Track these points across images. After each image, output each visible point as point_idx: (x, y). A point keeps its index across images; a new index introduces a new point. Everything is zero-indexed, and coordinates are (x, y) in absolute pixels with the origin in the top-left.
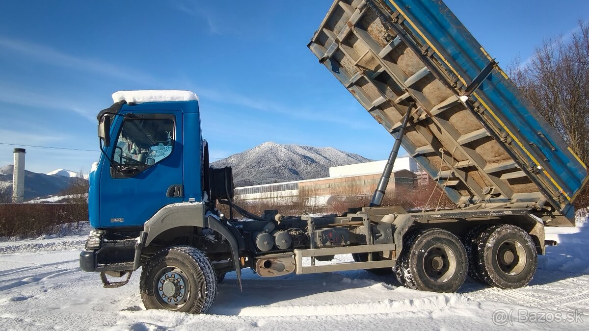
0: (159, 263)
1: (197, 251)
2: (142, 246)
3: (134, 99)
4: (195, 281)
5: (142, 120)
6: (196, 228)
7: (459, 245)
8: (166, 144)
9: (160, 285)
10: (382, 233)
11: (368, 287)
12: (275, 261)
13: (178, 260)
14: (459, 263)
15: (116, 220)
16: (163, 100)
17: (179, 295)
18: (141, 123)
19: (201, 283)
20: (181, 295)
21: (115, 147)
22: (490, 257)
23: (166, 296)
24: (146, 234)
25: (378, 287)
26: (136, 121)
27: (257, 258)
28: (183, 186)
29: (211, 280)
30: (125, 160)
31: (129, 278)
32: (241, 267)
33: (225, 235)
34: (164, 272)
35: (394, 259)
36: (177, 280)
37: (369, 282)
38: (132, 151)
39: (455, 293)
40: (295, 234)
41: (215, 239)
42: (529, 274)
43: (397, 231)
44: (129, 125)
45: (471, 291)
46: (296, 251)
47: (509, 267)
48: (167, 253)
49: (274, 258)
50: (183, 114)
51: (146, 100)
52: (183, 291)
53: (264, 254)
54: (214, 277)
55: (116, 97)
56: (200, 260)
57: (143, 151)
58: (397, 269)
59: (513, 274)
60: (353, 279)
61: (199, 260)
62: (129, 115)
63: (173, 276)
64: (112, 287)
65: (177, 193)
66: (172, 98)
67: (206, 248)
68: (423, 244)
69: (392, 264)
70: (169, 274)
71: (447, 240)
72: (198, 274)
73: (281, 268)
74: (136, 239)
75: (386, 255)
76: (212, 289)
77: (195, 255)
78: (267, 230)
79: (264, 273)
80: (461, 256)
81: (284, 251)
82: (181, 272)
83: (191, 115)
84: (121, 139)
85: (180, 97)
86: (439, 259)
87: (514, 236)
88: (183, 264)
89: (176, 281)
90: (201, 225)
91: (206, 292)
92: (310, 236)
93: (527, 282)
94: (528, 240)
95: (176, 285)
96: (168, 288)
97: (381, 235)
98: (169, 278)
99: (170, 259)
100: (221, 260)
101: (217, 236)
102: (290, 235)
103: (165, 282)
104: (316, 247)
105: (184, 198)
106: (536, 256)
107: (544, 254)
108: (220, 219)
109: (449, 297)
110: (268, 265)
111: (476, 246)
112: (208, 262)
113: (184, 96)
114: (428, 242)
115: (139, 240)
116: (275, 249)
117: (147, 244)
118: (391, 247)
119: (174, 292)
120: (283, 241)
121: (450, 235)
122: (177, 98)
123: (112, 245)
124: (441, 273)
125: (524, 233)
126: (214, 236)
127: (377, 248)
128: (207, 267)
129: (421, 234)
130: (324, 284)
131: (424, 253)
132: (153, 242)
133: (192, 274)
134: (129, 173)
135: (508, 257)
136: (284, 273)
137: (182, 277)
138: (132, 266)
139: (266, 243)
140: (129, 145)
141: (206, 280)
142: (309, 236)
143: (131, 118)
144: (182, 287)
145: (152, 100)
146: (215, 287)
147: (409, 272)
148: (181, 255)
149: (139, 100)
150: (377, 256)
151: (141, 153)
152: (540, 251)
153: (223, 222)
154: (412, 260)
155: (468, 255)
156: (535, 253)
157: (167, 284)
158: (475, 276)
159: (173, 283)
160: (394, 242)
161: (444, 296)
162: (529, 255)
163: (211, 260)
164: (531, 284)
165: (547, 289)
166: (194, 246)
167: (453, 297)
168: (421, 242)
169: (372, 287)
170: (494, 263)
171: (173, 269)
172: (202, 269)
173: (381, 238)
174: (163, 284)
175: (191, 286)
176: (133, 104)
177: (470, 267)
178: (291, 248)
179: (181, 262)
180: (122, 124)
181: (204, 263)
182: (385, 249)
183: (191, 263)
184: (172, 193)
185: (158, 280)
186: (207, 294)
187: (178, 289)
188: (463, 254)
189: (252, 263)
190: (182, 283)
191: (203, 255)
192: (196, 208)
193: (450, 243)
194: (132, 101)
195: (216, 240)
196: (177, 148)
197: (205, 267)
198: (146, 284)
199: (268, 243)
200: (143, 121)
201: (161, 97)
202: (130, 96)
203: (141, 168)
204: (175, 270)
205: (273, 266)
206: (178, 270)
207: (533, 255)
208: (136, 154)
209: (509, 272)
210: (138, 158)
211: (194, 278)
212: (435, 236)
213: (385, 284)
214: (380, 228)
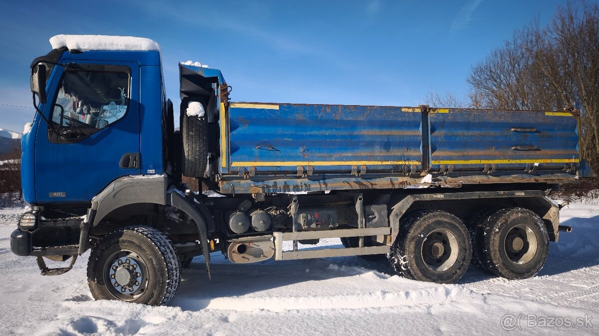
0: (110, 246)
1: (157, 233)
2: (89, 226)
3: (78, 45)
4: (154, 268)
5: (89, 72)
6: (156, 205)
7: (463, 229)
8: (119, 103)
9: (112, 272)
10: (376, 214)
11: (358, 276)
12: (251, 245)
13: (134, 243)
14: (462, 250)
15: (55, 194)
16: (114, 48)
17: (135, 284)
18: (87, 75)
19: (162, 270)
20: (137, 283)
21: (54, 104)
22: (497, 243)
23: (119, 285)
24: (94, 212)
25: (370, 276)
26: (81, 74)
27: (230, 241)
28: (140, 155)
29: (174, 267)
30: (68, 122)
31: (73, 262)
32: (210, 251)
33: (191, 214)
34: (117, 257)
35: (389, 244)
36: (133, 266)
37: (359, 270)
38: (78, 110)
39: (457, 285)
40: (275, 214)
41: (180, 218)
42: (539, 262)
43: (393, 213)
44: (72, 77)
45: (474, 281)
46: (276, 234)
47: (518, 255)
48: (121, 234)
49: (251, 242)
50: (140, 66)
51: (94, 48)
52: (139, 279)
53: (238, 237)
54: (177, 263)
55: (55, 42)
56: (161, 243)
57: (93, 111)
58: (391, 255)
59: (521, 263)
60: (340, 265)
61: (159, 244)
62: (71, 66)
63: (128, 261)
64: (52, 274)
65: (133, 163)
66: (126, 46)
67: (169, 229)
68: (422, 228)
69: (386, 250)
70: (123, 259)
71: (450, 224)
72: (159, 260)
73: (259, 254)
74: (82, 217)
75: (380, 240)
76: (175, 278)
77: (155, 237)
78: (242, 209)
79: (238, 259)
80: (464, 242)
81: (261, 234)
82: (137, 256)
83: (150, 69)
84: (62, 95)
85: (137, 46)
86: (439, 245)
87: (524, 220)
88: (139, 248)
89: (131, 268)
90: (162, 202)
91: (167, 281)
92: (293, 216)
93: (536, 272)
94: (540, 225)
95: (131, 272)
96: (121, 276)
97: (375, 217)
98: (122, 263)
99: (124, 241)
100: (186, 243)
101: (183, 215)
102: (270, 215)
103: (118, 269)
104: (299, 229)
105: (142, 171)
106: (548, 244)
107: (557, 240)
108: (186, 196)
109: (450, 289)
110: (242, 249)
111: (482, 230)
112: (170, 246)
113: (141, 44)
114: (429, 225)
115: (85, 218)
116: (251, 231)
117: (95, 224)
118: (386, 231)
119: (128, 281)
120: (261, 222)
121: (453, 219)
122: (133, 46)
123: (51, 224)
124: (441, 261)
125: (537, 218)
126: (178, 215)
127: (370, 232)
128: (168, 251)
129: (420, 216)
130: (307, 270)
131: (424, 238)
132: (104, 220)
133: (151, 259)
134: (71, 137)
135: (517, 244)
136: (262, 259)
137: (138, 263)
138: (77, 251)
139: (240, 224)
140: (74, 103)
141: (167, 267)
142: (291, 216)
143: (74, 69)
144: (139, 275)
145: (101, 48)
146: (178, 275)
147: (405, 260)
148: (138, 238)
149: (84, 46)
150: (370, 241)
151: (90, 114)
152: (552, 238)
153: (189, 199)
154: (410, 246)
155: (472, 241)
156: (548, 240)
157: (120, 270)
158: (479, 264)
159: (128, 270)
160: (389, 226)
161: (445, 287)
162: (541, 243)
163: (173, 243)
164: (540, 274)
165: (557, 280)
166: (154, 226)
167: (454, 288)
168: (420, 226)
169: (362, 275)
170: (501, 250)
171: (128, 253)
172: (163, 254)
173: (375, 220)
174: (115, 271)
175: (150, 273)
176: (77, 52)
177: (473, 254)
178: (270, 231)
179: (137, 245)
180: (63, 76)
181: (166, 247)
182: (379, 233)
183: (150, 246)
184: (126, 163)
185: (110, 266)
186: (168, 283)
187: (134, 276)
188: (466, 240)
189: (223, 247)
190: (138, 270)
191: (163, 237)
192: (156, 182)
193: (453, 228)
194: (75, 48)
195: (181, 220)
196: (135, 110)
197: (166, 251)
198: (94, 271)
199: (242, 225)
200: (91, 73)
201: (112, 44)
202: (73, 42)
203: (86, 132)
204: (131, 254)
205: (248, 250)
206: (133, 255)
207: (544, 242)
208: (84, 114)
209: (517, 260)
210: (87, 119)
211: (153, 264)
212: (436, 219)
213: (378, 273)
214: (374, 209)
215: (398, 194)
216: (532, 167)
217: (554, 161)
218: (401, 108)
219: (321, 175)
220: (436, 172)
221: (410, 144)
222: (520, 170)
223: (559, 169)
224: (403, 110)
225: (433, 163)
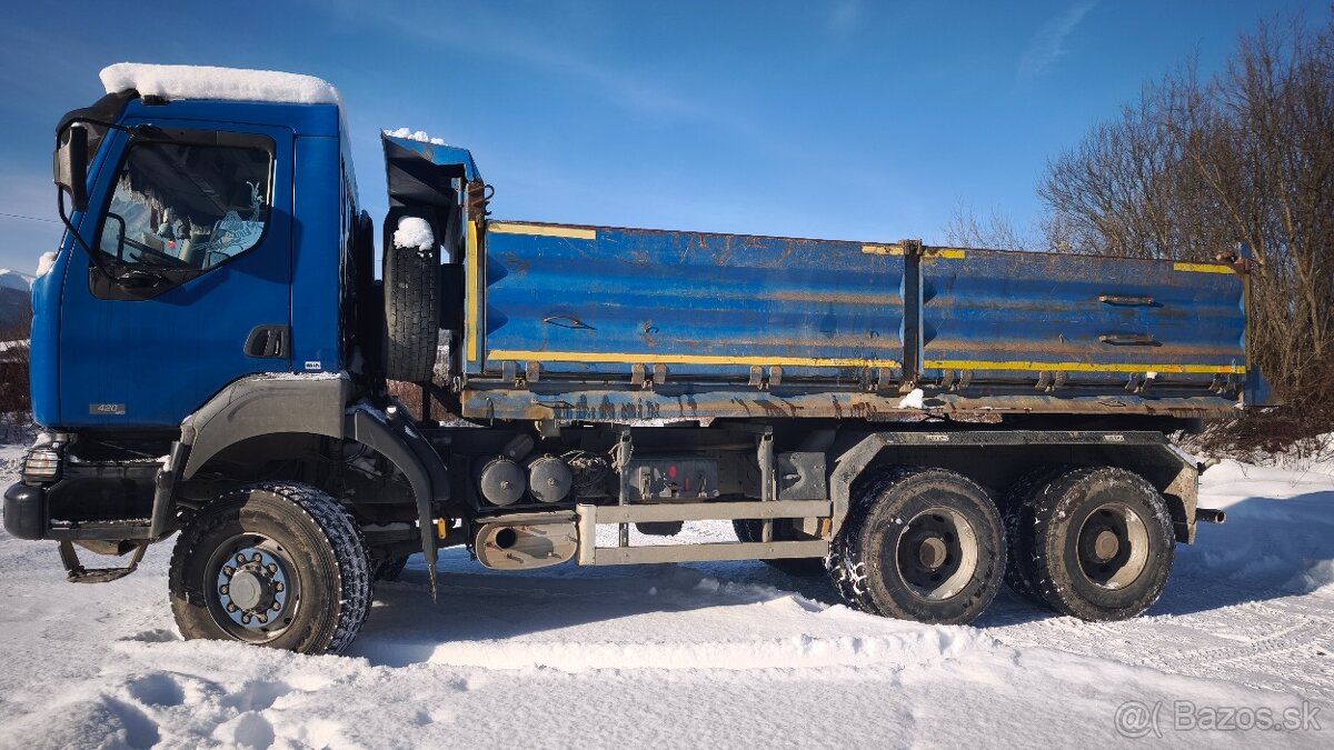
0: (220, 523)
1: (323, 498)
2: (174, 478)
3: (160, 87)
4: (313, 574)
5: (184, 145)
6: (325, 440)
7: (989, 511)
9: (222, 580)
10: (801, 472)
11: (759, 604)
12: (528, 531)
13: (271, 519)
14: (986, 553)
15: (103, 408)
16: (240, 95)
17: (271, 607)
18: (180, 153)
19: (329, 577)
20: (276, 606)
21: (104, 213)
22: (1061, 543)
23: (236, 608)
24: (186, 449)
25: (784, 605)
26: (167, 149)
27: (480, 521)
28: (290, 329)
29: (357, 572)
31: (139, 558)
32: (439, 543)
33: (402, 464)
34: (235, 549)
35: (828, 538)
36: (267, 568)
37: (762, 592)
38: (161, 228)
39: (966, 627)
40: (583, 466)
41: (376, 469)
42: (1152, 585)
43: (837, 470)
44: (147, 156)
45: (1010, 622)
46: (581, 509)
47: (1107, 569)
48: (244, 499)
49: (526, 524)
50: (295, 136)
51: (195, 93)
52: (281, 597)
53: (498, 512)
54: (364, 565)
55: (112, 79)
56: (329, 521)
57: (195, 232)
58: (834, 562)
59: (1111, 585)
60: (723, 582)
61: (325, 521)
62: (144, 131)
63: (257, 558)
64: (91, 580)
65: (276, 347)
66: (266, 91)
67: (352, 492)
68: (900, 504)
69: (821, 550)
70: (248, 552)
71: (961, 497)
72: (323, 557)
73: (544, 549)
74: (159, 460)
75: (810, 528)
76: (358, 594)
77: (317, 508)
78: (513, 453)
79: (498, 559)
80: (990, 537)
81: (551, 508)
82: (279, 549)
83: (318, 142)
84: (123, 194)
85: (289, 92)
86: (937, 544)
87: (1121, 494)
88: (282, 529)
89: (264, 571)
90: (334, 431)
91: (341, 602)
92: (620, 470)
93: (1144, 607)
94: (1156, 506)
95: (263, 580)
96: (242, 589)
97: (798, 479)
98: (245, 562)
99: (249, 515)
100: (390, 523)
101: (382, 464)
102: (571, 469)
103: (236, 574)
104: (634, 500)
105: (293, 363)
106: (1173, 547)
107: (1192, 541)
108: (387, 420)
109: (950, 635)
110: (507, 539)
111: (1031, 514)
112: (350, 527)
113: (299, 88)
114: (913, 500)
115: (166, 462)
116: (528, 501)
117: (188, 474)
118: (822, 508)
119: (256, 600)
120: (550, 482)
121: (968, 487)
122: (282, 93)
123: (93, 472)
124: (939, 577)
125: (1149, 490)
126: (373, 462)
127: (787, 509)
128: (346, 538)
129: (897, 479)
130: (653, 591)
131: (902, 526)
132: (206, 469)
133: (307, 554)
134: (141, 285)
135: (1105, 545)
136: (550, 562)
137: (280, 561)
138: (147, 531)
139: (504, 484)
140: (154, 213)
141: (342, 571)
142: (619, 473)
143: (151, 138)
144: (279, 587)
145: (211, 94)
146: (366, 589)
147: (859, 572)
148: (278, 507)
149: (174, 89)
150: (787, 529)
152: (1182, 535)
153: (394, 427)
154: (872, 543)
155: (1009, 537)
156: (1171, 539)
157: (240, 577)
158: (1024, 586)
159: (257, 575)
160: (828, 498)
161: (938, 632)
162: (1156, 545)
163: (359, 520)
164: (1154, 611)
165: (1188, 625)
166: (318, 485)
167: (959, 634)
168: (893, 500)
169: (768, 603)
170: (1068, 557)
171: (259, 540)
172: (333, 543)
173: (798, 485)
174: (230, 577)
175: (305, 582)
176: (157, 101)
177: (1010, 566)
178: (569, 500)
179: (278, 524)
180: (127, 152)
181: (341, 529)
182: (808, 513)
183: (305, 526)
184: (259, 346)
185: (218, 567)
186: (343, 605)
187: (269, 592)
188: (995, 535)
189: (467, 535)
190: (279, 577)
191: (337, 508)
192: (322, 388)
193: (966, 506)
194: (154, 92)
195: (380, 474)
196: (282, 229)
197: (340, 537)
198: (184, 576)
199: (509, 486)
200: (188, 148)
201: (236, 87)
202: (149, 78)
203: (173, 274)
204: (265, 543)
205: (520, 542)
206: (270, 544)
207: (1164, 544)
208: (172, 237)
209: (1104, 581)
211: (311, 565)
212: (931, 486)
213: (802, 599)
214: (797, 460)
215: (849, 430)
216: (1141, 380)
217: (1190, 369)
218: (858, 245)
219: (684, 384)
220: (934, 386)
221: (877, 323)
222: (1116, 386)
223: (1200, 386)
224: (866, 249)
225: (926, 365)
